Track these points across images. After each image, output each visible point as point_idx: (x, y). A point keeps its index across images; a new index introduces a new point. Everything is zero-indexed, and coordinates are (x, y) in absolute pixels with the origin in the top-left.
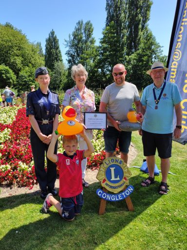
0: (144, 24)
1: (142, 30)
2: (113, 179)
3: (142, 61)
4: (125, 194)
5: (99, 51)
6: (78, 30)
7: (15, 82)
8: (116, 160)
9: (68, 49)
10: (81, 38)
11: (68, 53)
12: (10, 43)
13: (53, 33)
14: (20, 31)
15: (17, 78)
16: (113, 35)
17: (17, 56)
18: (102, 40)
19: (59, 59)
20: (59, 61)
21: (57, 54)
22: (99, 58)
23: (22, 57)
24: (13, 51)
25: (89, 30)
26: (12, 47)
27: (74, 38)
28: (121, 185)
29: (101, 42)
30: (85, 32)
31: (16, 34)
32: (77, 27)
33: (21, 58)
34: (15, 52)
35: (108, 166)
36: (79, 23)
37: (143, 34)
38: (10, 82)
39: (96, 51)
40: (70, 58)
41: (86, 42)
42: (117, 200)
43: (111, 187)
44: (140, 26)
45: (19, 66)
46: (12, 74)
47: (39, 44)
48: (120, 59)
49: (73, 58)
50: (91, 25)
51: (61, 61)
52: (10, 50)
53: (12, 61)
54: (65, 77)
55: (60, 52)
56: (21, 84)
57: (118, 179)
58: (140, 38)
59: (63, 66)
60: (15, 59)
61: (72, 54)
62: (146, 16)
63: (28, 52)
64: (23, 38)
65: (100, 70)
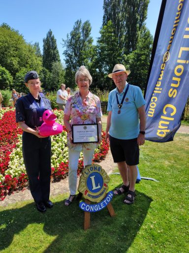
0: (142, 22)
1: (140, 28)
2: (94, 188)
3: (140, 60)
4: (106, 201)
5: (96, 51)
6: (76, 29)
7: (12, 83)
8: (95, 168)
9: (65, 48)
10: (79, 37)
11: (65, 53)
12: (6, 44)
13: (50, 33)
14: (17, 32)
15: (14, 79)
16: (110, 34)
17: (14, 56)
18: (100, 40)
19: (57, 59)
20: (57, 61)
21: (54, 54)
22: (96, 57)
23: (19, 58)
24: (9, 52)
25: (87, 30)
26: (8, 48)
27: (72, 38)
28: (102, 193)
29: (98, 42)
30: (83, 31)
31: (13, 34)
32: (76, 27)
33: (17, 59)
34: (12, 52)
35: (88, 175)
36: (77, 22)
37: (141, 33)
38: (7, 84)
39: (94, 51)
40: (68, 58)
41: (84, 41)
42: (100, 209)
43: (93, 197)
44: (138, 25)
45: (16, 66)
46: (8, 75)
47: (37, 45)
48: (118, 58)
49: (71, 58)
50: (89, 25)
51: (59, 61)
52: (6, 51)
53: (9, 61)
54: (63, 77)
55: (57, 52)
56: (18, 85)
57: (99, 187)
58: (138, 37)
59: (61, 66)
60: (11, 60)
61: (69, 54)
62: (143, 15)
63: (25, 52)
64: (20, 39)
65: (98, 70)
